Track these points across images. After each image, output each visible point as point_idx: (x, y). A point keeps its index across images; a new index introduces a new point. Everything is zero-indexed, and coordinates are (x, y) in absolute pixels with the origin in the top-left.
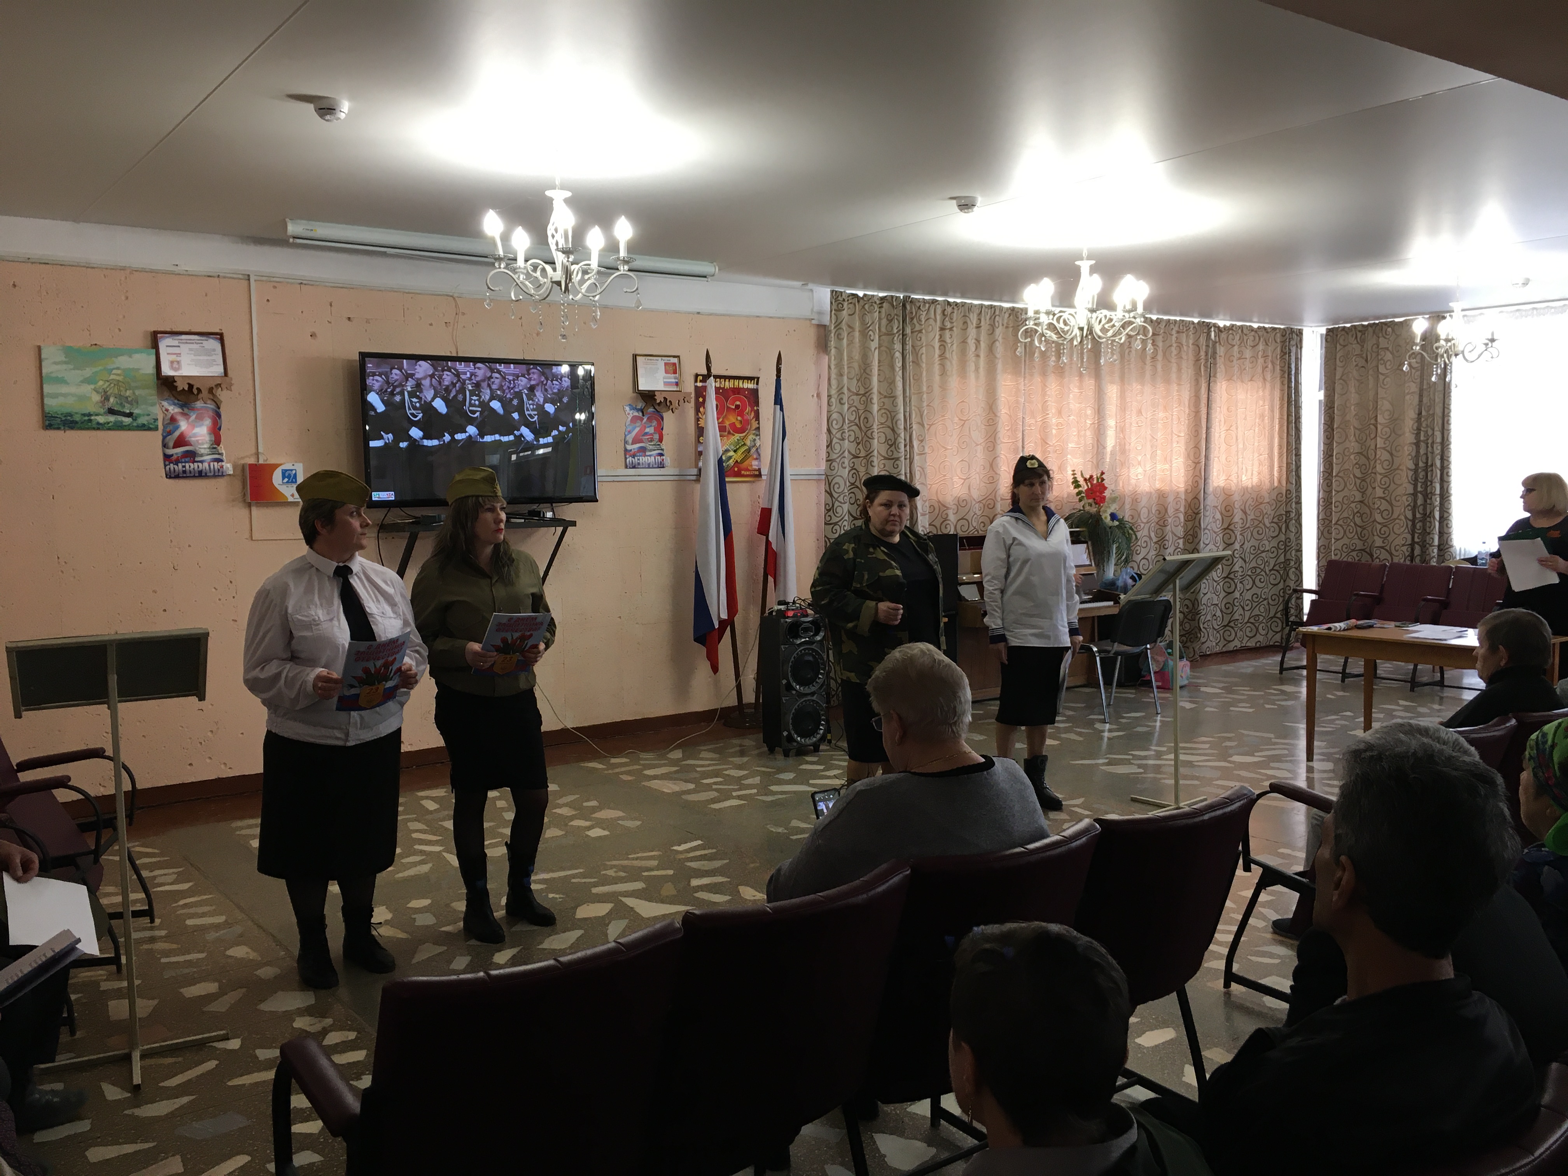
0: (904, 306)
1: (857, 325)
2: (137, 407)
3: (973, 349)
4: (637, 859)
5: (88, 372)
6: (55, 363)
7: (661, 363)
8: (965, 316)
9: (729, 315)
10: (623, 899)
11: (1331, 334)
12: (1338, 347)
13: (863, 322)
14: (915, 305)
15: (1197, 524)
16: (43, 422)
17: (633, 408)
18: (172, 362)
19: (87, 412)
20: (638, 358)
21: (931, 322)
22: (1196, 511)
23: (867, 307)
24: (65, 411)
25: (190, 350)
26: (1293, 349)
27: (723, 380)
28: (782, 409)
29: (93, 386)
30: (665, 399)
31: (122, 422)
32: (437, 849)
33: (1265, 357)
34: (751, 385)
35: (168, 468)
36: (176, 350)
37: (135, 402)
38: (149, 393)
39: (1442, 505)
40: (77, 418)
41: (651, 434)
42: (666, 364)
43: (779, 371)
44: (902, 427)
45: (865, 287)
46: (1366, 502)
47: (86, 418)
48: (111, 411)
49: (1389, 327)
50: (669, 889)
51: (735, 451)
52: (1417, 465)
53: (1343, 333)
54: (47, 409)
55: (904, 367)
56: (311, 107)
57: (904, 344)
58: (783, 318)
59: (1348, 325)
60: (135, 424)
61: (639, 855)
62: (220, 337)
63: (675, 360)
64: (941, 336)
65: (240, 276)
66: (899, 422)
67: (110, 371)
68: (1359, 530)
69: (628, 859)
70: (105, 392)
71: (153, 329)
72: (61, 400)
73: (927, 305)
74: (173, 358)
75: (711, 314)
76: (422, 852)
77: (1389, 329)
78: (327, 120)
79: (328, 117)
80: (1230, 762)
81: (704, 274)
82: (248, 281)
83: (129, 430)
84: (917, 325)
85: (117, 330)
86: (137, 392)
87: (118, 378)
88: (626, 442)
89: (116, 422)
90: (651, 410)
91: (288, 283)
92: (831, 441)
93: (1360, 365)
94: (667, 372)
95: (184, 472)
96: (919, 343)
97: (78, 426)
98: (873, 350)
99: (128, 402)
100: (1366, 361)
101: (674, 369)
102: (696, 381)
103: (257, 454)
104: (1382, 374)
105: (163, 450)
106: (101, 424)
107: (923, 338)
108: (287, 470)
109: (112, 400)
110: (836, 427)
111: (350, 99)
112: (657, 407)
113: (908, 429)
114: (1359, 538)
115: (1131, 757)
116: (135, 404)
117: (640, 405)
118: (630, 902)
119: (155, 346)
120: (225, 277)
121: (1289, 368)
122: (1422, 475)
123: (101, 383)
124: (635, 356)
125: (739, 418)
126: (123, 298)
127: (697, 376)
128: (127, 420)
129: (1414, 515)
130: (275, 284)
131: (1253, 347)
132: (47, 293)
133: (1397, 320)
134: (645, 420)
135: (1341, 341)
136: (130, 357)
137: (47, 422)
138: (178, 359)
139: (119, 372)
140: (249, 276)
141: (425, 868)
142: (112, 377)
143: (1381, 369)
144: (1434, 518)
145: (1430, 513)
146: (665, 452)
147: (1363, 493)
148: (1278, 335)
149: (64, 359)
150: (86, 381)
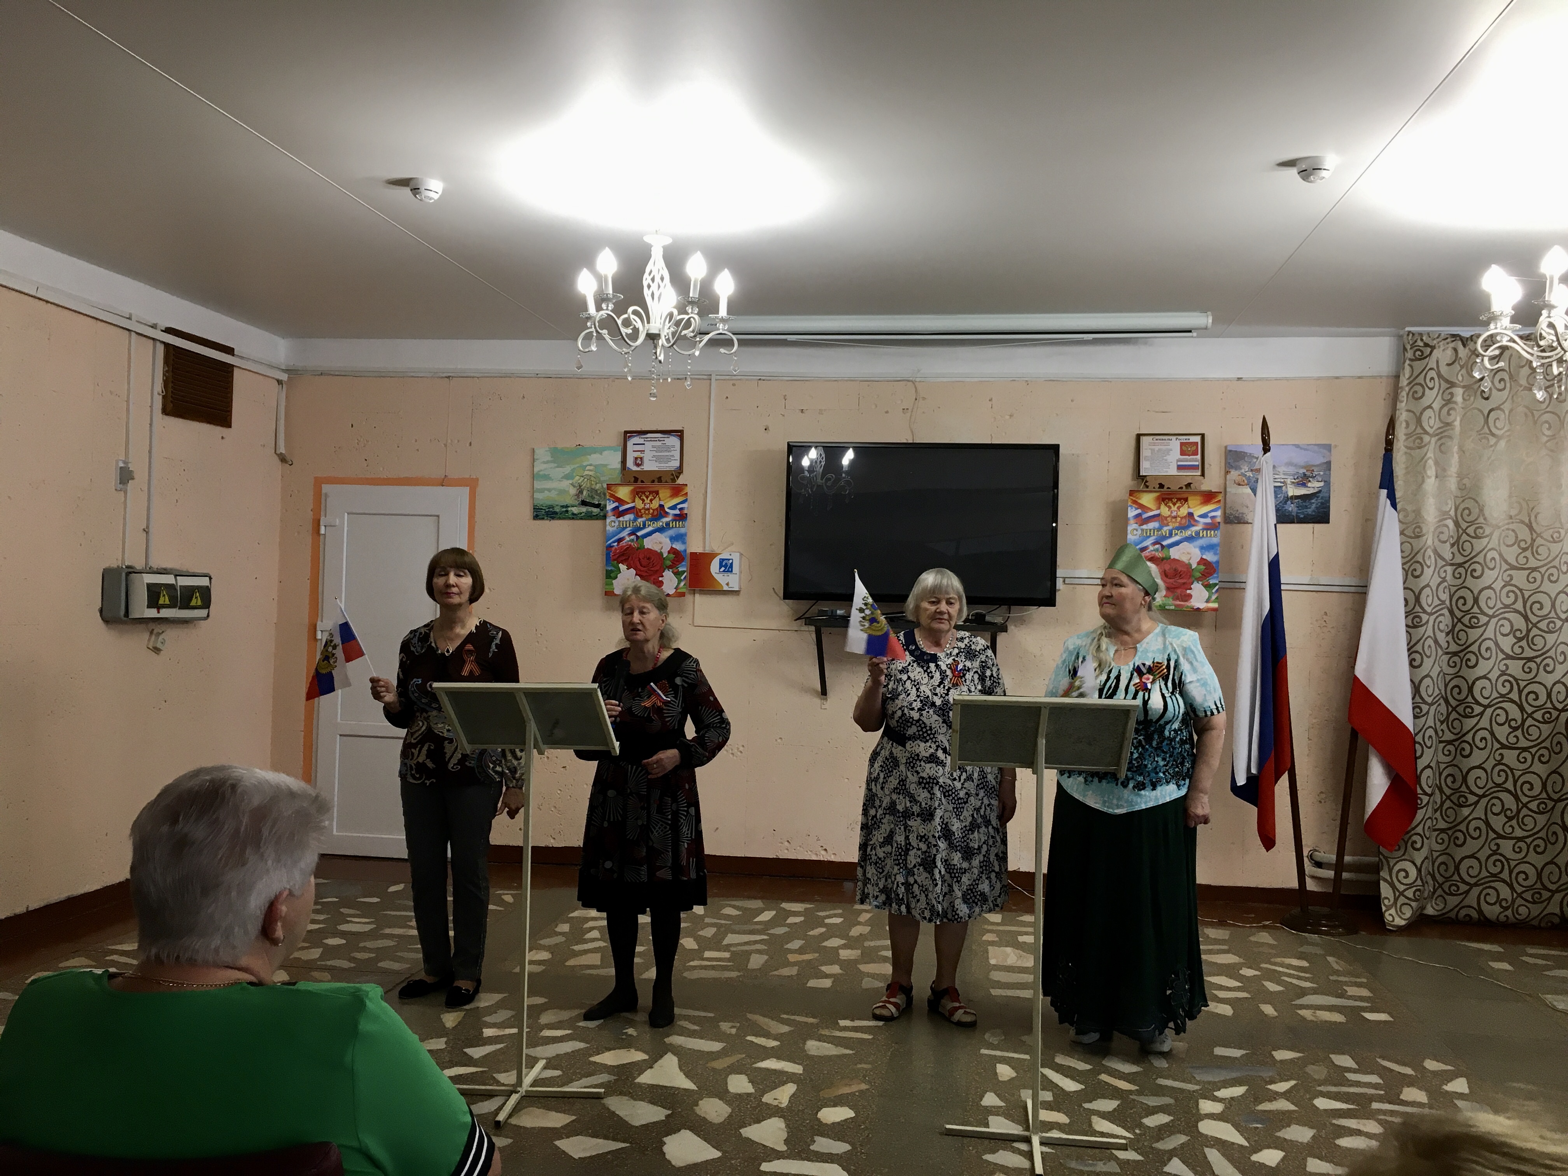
2: (604, 499)
5: (567, 469)
6: (544, 463)
7: (1175, 445)
9: (1287, 379)
16: (533, 512)
18: (636, 459)
19: (564, 504)
20: (1142, 438)
24: (549, 503)
25: (654, 447)
29: (570, 482)
31: (592, 512)
36: (641, 448)
37: (603, 493)
40: (557, 509)
42: (1182, 444)
47: (564, 509)
48: (584, 503)
54: (536, 503)
60: (602, 514)
62: (681, 434)
63: (1198, 439)
67: (584, 468)
72: (546, 494)
74: (637, 454)
75: (1259, 380)
82: (710, 381)
83: (598, 519)
85: (598, 431)
87: (591, 473)
89: (587, 512)
91: (747, 380)
94: (1183, 453)
97: (558, 516)
99: (597, 495)
101: (1193, 449)
103: (704, 543)
106: (574, 514)
108: (723, 560)
109: (585, 493)
116: (604, 496)
120: (691, 378)
123: (577, 478)
124: (1138, 437)
126: (605, 403)
128: (596, 511)
130: (734, 382)
132: (544, 402)
136: (604, 453)
139: (591, 468)
140: (711, 375)
142: (586, 473)
149: (549, 458)
150: (567, 477)
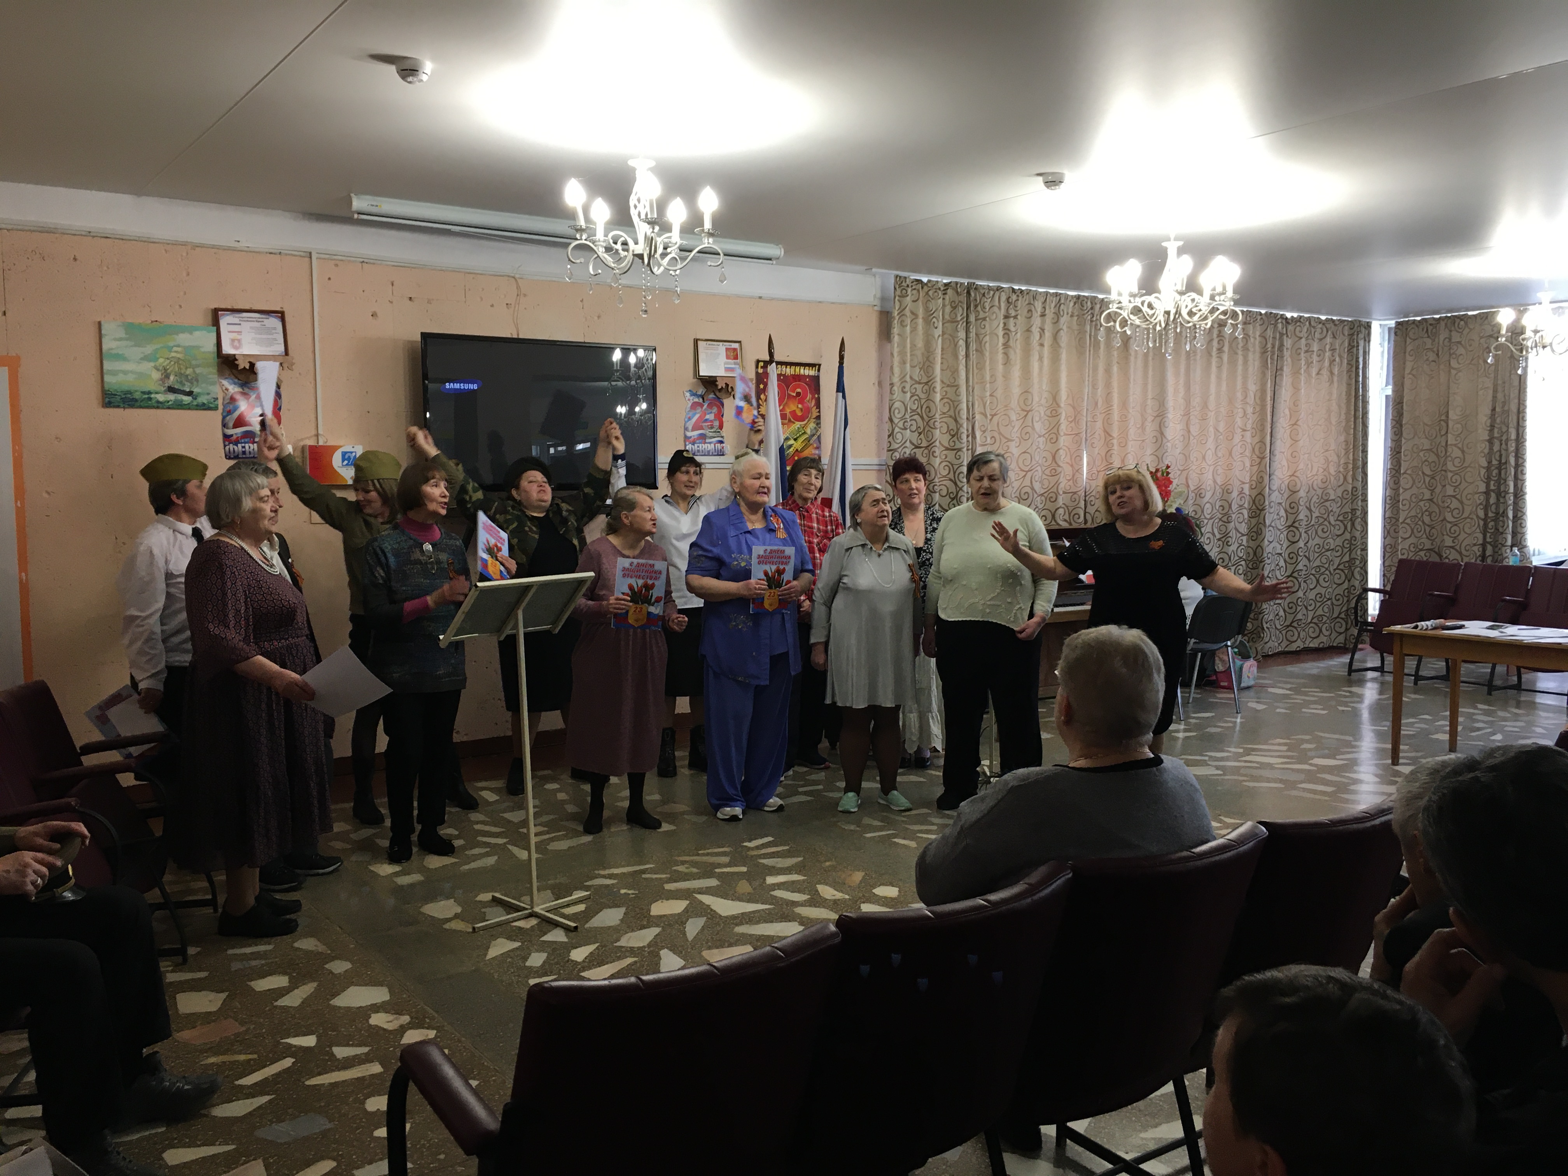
0: (968, 293)
1: (921, 312)
2: (197, 386)
3: (1038, 337)
4: (708, 854)
5: (149, 349)
6: (115, 339)
7: (722, 348)
8: (1029, 304)
9: (791, 300)
10: (699, 897)
11: (1400, 327)
12: (1408, 341)
13: (927, 309)
14: (979, 292)
15: (1261, 521)
16: (103, 399)
17: (693, 394)
18: (233, 340)
19: (146, 390)
20: (700, 343)
21: (995, 309)
22: (1260, 508)
23: (931, 293)
24: (126, 388)
25: (251, 328)
26: (1361, 343)
27: (784, 367)
28: (844, 397)
29: (152, 364)
30: (727, 385)
31: (182, 401)
32: (500, 841)
33: (1333, 350)
34: (812, 372)
35: (227, 448)
36: (237, 328)
37: (196, 380)
38: (211, 372)
39: (1515, 503)
40: (137, 396)
41: (711, 421)
42: (727, 349)
43: (842, 358)
44: (965, 417)
45: (930, 272)
46: (1435, 500)
47: (146, 396)
48: (171, 390)
49: (1462, 320)
50: (744, 887)
51: (795, 440)
52: (1490, 462)
53: (1413, 326)
54: (107, 387)
55: (967, 356)
56: (392, 69)
57: (967, 331)
58: (845, 304)
59: (1419, 318)
60: (195, 403)
61: (710, 851)
62: (281, 315)
63: (736, 346)
64: (1005, 324)
65: (302, 254)
66: (962, 412)
67: (170, 349)
68: (1428, 529)
69: (698, 855)
70: (166, 370)
71: (213, 307)
72: (121, 378)
73: (992, 293)
74: (234, 336)
75: (773, 299)
76: (487, 845)
77: (1462, 323)
78: (410, 82)
79: (410, 79)
80: (1311, 765)
81: (769, 257)
82: (308, 259)
83: (189, 409)
84: (981, 313)
85: (178, 307)
86: (198, 370)
87: (178, 356)
88: (686, 429)
89: (176, 401)
90: (712, 396)
91: (349, 261)
92: (893, 430)
93: (1431, 359)
94: (728, 357)
95: (244, 453)
96: (983, 331)
97: (138, 404)
98: (936, 337)
99: (188, 380)
100: (1438, 355)
101: (733, 354)
102: (757, 367)
103: (317, 435)
104: (1454, 369)
105: (223, 431)
106: (161, 403)
107: (987, 326)
108: (346, 453)
109: (172, 378)
110: (899, 416)
111: (433, 59)
112: (718, 394)
113: (971, 419)
114: (1427, 538)
115: (1206, 758)
116: (195, 383)
117: (701, 390)
118: (706, 899)
119: (216, 323)
120: (286, 254)
121: (1357, 361)
122: (1495, 472)
123: (161, 360)
124: (696, 341)
125: (800, 406)
126: (184, 274)
127: (758, 361)
128: (187, 399)
129: (1486, 514)
130: (337, 262)
131: (1321, 340)
132: (108, 268)
133: (1470, 313)
134: (705, 406)
135: (1411, 334)
136: (191, 333)
137: (107, 400)
138: (239, 337)
139: (179, 349)
140: (310, 253)
141: (491, 861)
142: (173, 354)
143: (1454, 363)
144: (1508, 517)
145: (1504, 512)
146: (725, 440)
147: (1432, 491)
148: (1346, 328)
149: (124, 336)
150: (146, 358)
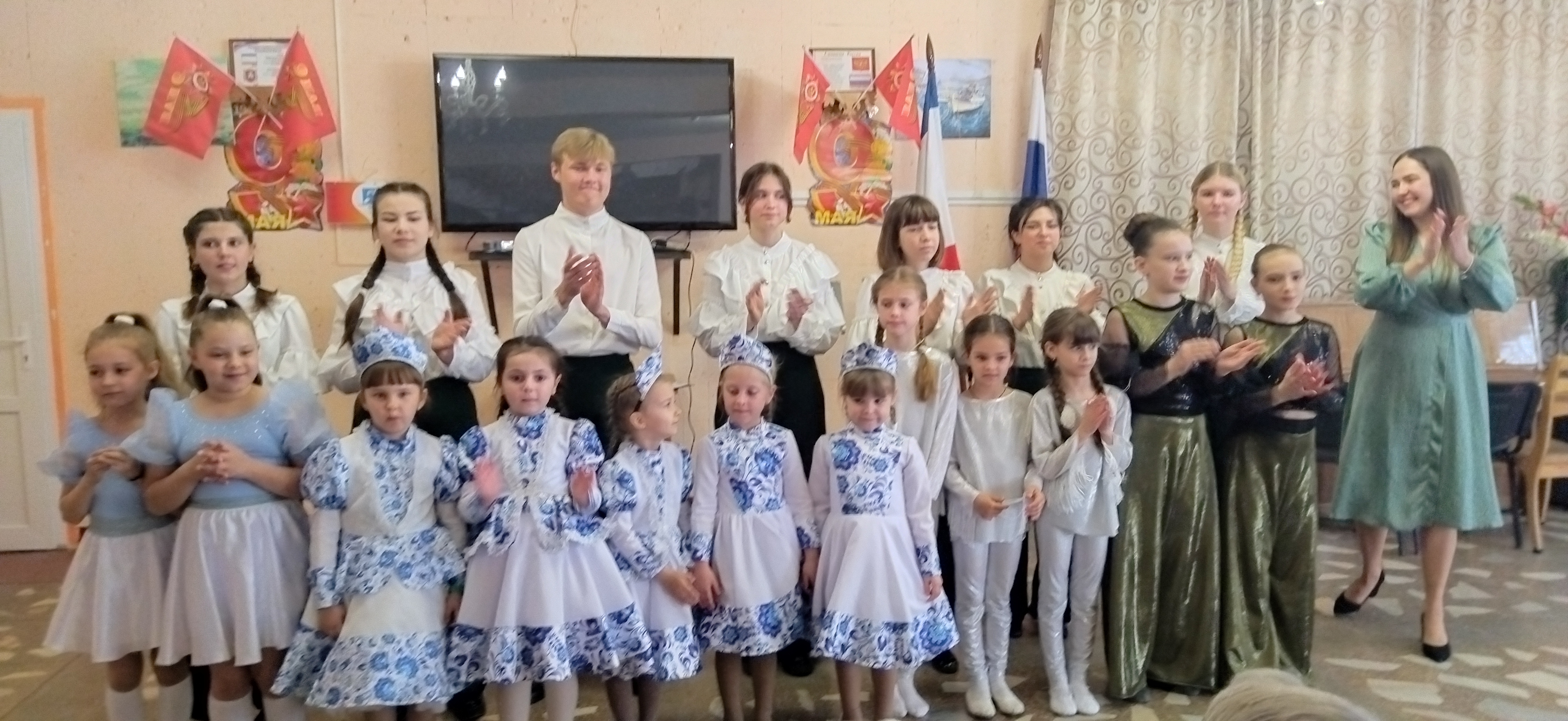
6: (128, 78)
7: (846, 58)
16: (121, 138)
18: (247, 73)
20: (814, 52)
25: (268, 58)
36: (252, 59)
42: (853, 59)
54: (125, 126)
63: (868, 53)
71: (230, 38)
72: (135, 115)
74: (248, 67)
94: (855, 68)
101: (865, 64)
103: (341, 172)
119: (230, 54)
124: (811, 51)
137: (126, 139)
138: (253, 68)
149: (136, 73)
